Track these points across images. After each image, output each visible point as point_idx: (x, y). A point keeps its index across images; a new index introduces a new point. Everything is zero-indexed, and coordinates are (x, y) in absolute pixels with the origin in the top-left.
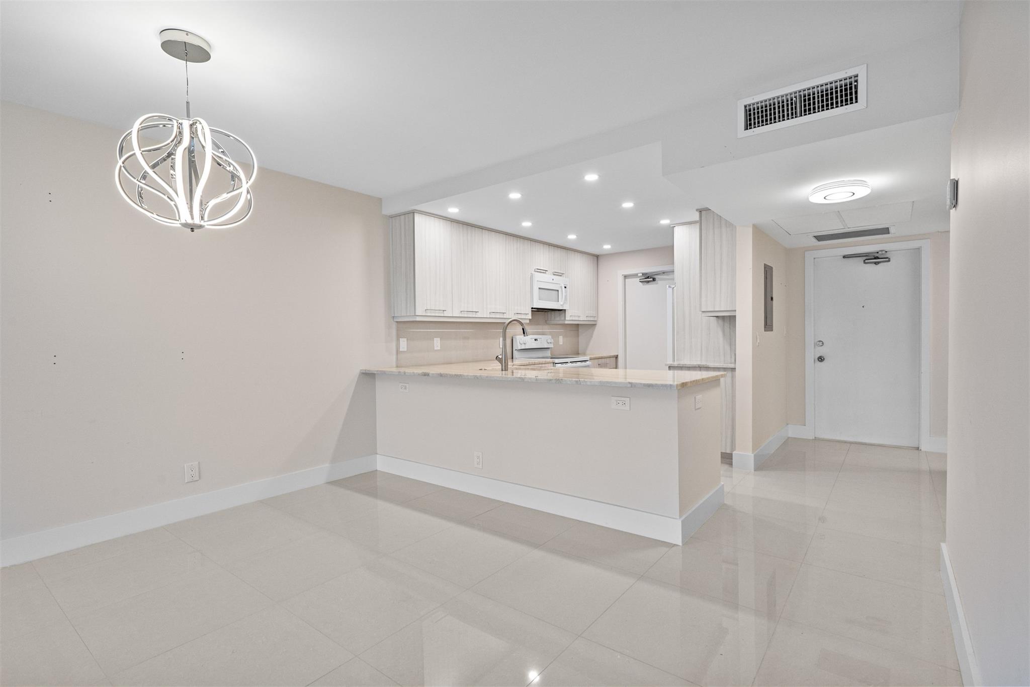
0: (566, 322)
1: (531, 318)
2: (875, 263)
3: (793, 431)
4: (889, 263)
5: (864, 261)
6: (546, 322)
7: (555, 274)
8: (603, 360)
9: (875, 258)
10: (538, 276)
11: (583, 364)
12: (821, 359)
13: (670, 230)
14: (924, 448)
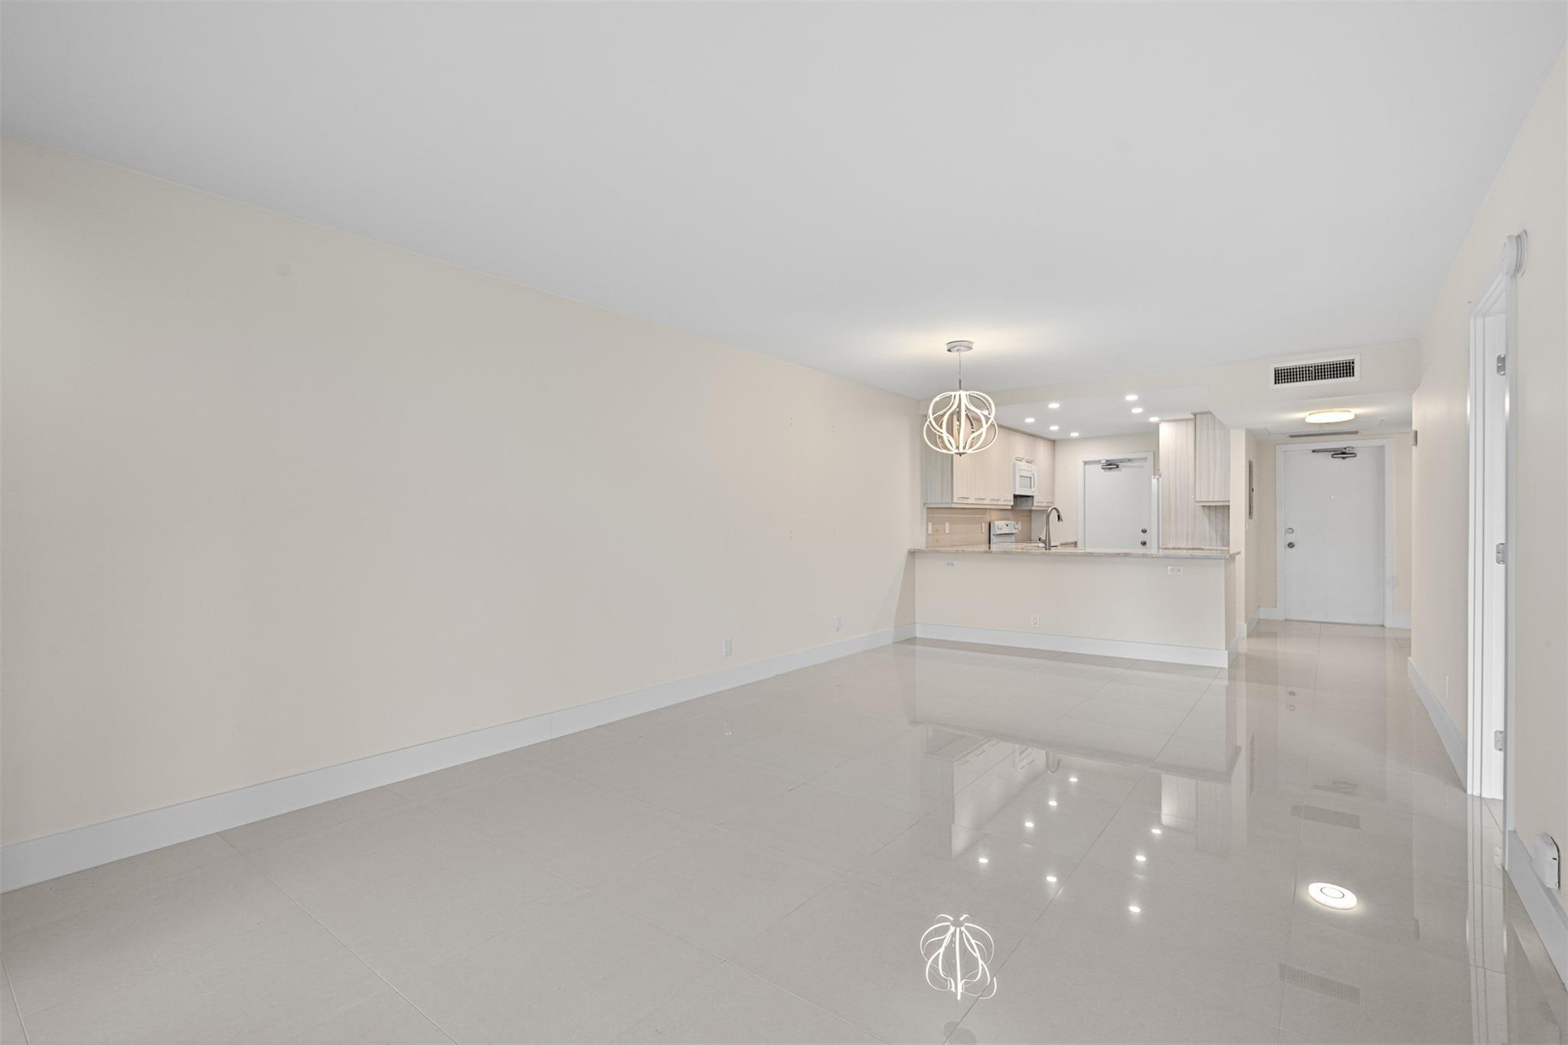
0: (1029, 509)
1: (1012, 504)
2: (1343, 458)
3: (1263, 614)
4: (1354, 458)
5: (1332, 456)
6: (1019, 509)
7: (1029, 461)
9: (1343, 453)
10: (1019, 464)
12: (1291, 545)
13: (1156, 427)
14: (1388, 625)
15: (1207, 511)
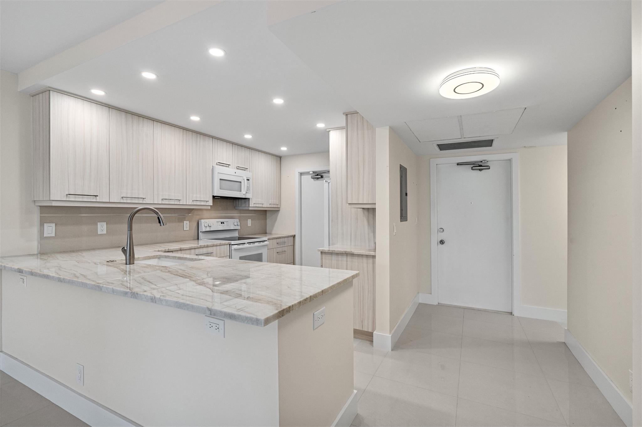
0: (250, 209)
1: (212, 205)
2: (480, 170)
3: (423, 298)
4: (490, 170)
5: (472, 168)
6: (235, 208)
7: (238, 168)
8: (282, 240)
9: (479, 166)
10: (219, 169)
11: (262, 244)
12: (442, 242)
13: (325, 135)
14: (516, 313)
15: (366, 212)
